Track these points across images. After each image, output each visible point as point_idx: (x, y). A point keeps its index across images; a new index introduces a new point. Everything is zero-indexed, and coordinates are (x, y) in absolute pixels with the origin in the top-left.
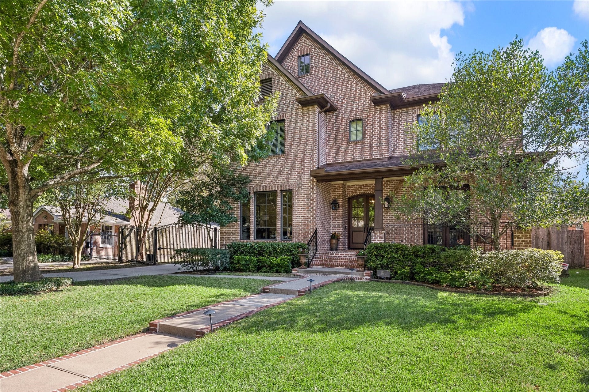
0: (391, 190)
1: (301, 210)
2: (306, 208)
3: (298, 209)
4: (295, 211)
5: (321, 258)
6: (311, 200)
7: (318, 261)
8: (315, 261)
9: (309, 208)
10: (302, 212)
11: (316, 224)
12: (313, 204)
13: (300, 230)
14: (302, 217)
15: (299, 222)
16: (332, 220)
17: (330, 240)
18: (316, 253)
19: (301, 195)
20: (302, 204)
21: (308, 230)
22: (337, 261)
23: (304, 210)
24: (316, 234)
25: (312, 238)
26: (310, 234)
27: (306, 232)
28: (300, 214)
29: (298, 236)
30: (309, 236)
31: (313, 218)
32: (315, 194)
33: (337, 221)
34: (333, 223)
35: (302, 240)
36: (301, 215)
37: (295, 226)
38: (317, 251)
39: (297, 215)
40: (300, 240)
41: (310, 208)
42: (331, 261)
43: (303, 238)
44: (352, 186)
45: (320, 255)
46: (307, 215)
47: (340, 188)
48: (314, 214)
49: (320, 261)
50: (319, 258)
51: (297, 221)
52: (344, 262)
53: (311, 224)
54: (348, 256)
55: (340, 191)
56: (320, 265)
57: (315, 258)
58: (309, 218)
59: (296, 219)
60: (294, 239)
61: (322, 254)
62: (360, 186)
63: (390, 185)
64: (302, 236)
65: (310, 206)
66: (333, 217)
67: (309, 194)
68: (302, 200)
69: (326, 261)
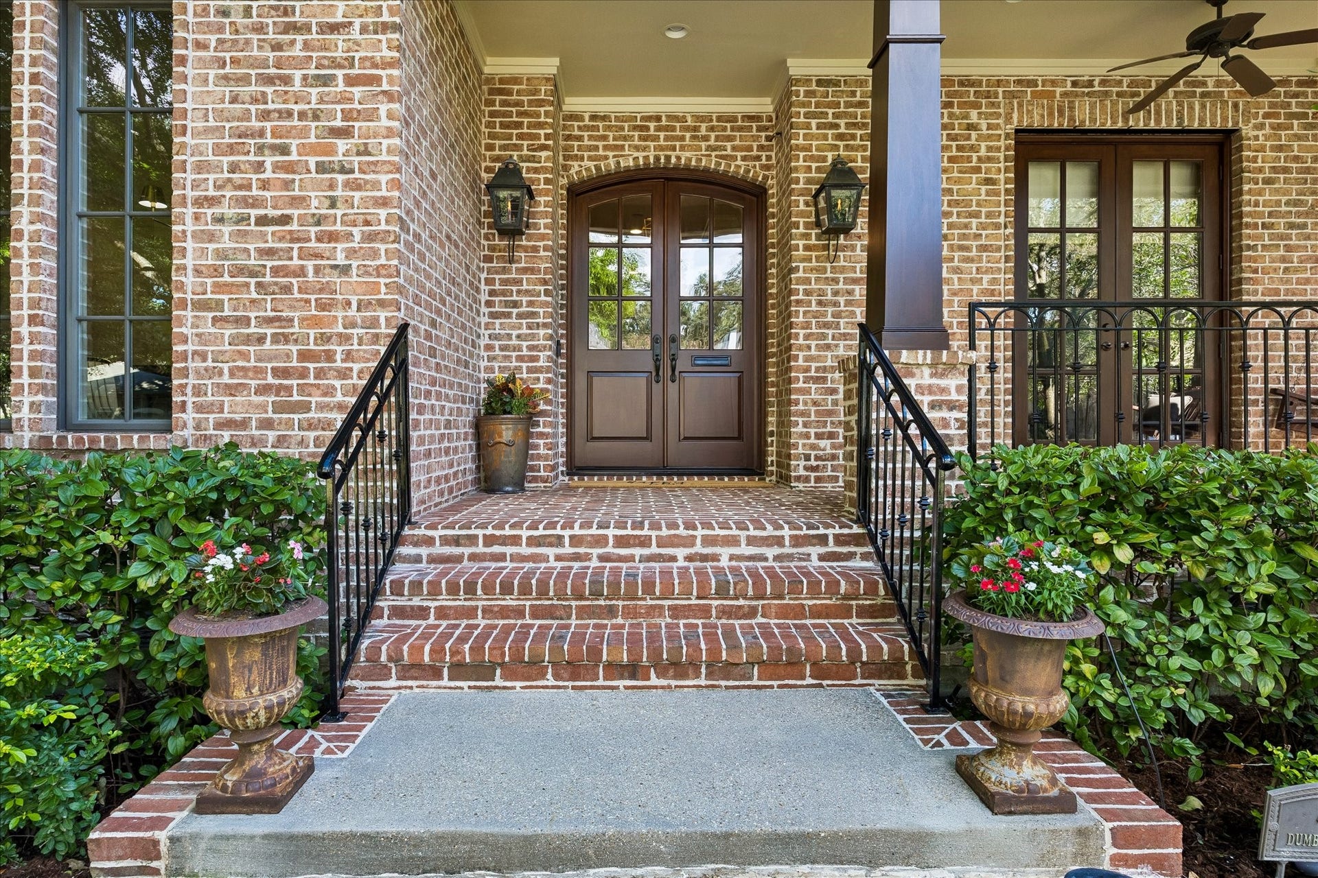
0: (840, 137)
1: (259, 167)
2: (304, 150)
3: (231, 151)
4: (200, 167)
5: (453, 589)
6: (351, 81)
7: (422, 613)
8: (398, 612)
9: (331, 151)
10: (265, 185)
11: (400, 290)
12: (372, 115)
13: (248, 340)
14: (262, 221)
15: (240, 271)
16: (484, 297)
17: (478, 426)
18: (397, 540)
19: (260, 29)
20: (265, 115)
21: (324, 338)
22: (611, 612)
23: (289, 168)
24: (402, 370)
25: (361, 405)
26: (344, 374)
27: (304, 356)
28: (245, 202)
29: (231, 390)
30: (329, 391)
31: (370, 237)
32: (385, 27)
33: (515, 304)
34: (493, 315)
35: (267, 424)
36: (256, 203)
37: (201, 306)
38: (405, 517)
39: (212, 201)
40: (244, 424)
41: (342, 145)
42: (549, 613)
43: (279, 408)
44: (594, 117)
45: (439, 550)
46: (316, 205)
47: (541, 103)
48: (384, 202)
49: (442, 613)
50: (434, 591)
51: (221, 254)
52: (676, 612)
53: (350, 288)
54: (680, 553)
55: (541, 125)
56: (459, 670)
57: (397, 588)
58: (332, 237)
59: (212, 237)
60: (190, 416)
61: (456, 541)
62: (642, 125)
63: (838, 105)
64: (263, 390)
65: (344, 133)
66: (489, 282)
67: (334, 28)
68: (269, 80)
69: (504, 612)
